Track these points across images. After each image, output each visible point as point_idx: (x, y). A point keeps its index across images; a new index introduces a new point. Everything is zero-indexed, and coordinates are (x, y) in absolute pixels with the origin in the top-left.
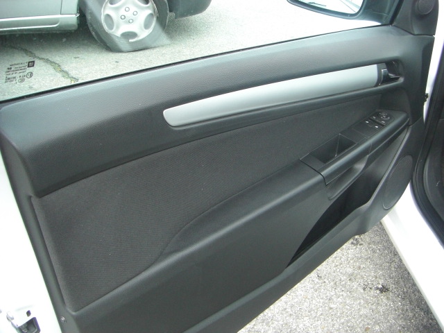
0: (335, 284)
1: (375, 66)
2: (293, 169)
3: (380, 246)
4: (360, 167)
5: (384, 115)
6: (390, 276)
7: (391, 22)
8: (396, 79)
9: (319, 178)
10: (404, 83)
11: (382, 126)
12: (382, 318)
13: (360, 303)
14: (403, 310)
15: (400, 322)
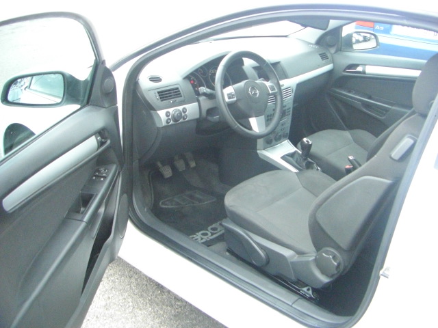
0: (97, 317)
1: (94, 137)
2: (64, 223)
3: (116, 276)
4: (102, 210)
5: (102, 170)
6: (134, 293)
7: (88, 103)
8: (105, 142)
9: (83, 225)
10: (111, 143)
11: (105, 177)
12: (143, 324)
13: (122, 322)
14: (155, 312)
15: (157, 321)
